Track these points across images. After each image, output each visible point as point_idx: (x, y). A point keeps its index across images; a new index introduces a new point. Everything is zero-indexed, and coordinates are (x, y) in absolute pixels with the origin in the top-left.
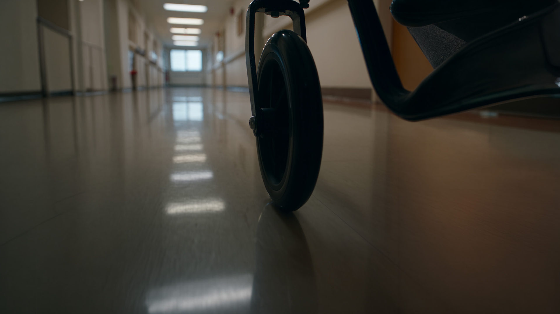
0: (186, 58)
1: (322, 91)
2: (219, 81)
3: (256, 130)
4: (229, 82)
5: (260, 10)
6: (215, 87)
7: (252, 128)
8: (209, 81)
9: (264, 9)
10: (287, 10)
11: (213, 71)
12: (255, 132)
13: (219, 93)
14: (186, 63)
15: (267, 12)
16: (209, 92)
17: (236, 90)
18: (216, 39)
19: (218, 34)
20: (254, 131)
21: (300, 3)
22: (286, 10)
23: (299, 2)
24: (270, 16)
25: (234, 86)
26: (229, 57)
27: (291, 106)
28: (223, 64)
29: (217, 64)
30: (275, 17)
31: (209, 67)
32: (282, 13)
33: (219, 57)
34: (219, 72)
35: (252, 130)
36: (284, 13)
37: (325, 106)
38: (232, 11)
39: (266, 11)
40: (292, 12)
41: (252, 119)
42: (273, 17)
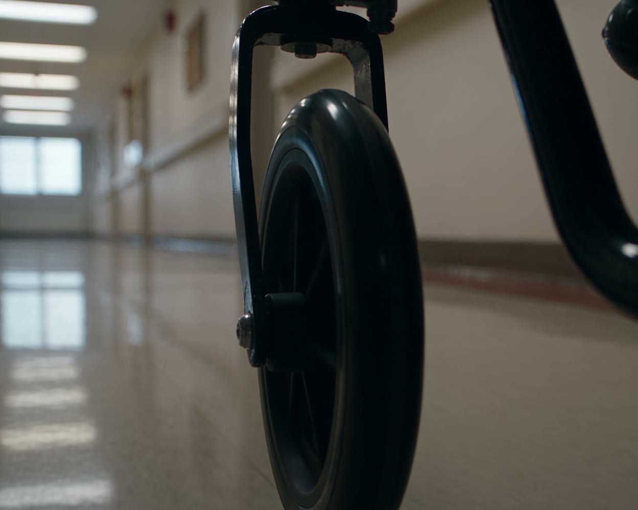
0: (38, 160)
1: (421, 252)
2: (131, 221)
3: (253, 351)
4: (159, 226)
5: (265, 38)
6: (117, 238)
7: (242, 344)
8: (102, 222)
9: (276, 37)
10: (336, 38)
11: (114, 195)
12: (252, 355)
13: (132, 257)
14: (38, 175)
15: (286, 45)
16: (103, 253)
17: (181, 247)
18: (122, 105)
19: (128, 92)
20: (249, 352)
21: (370, 19)
22: (333, 39)
23: (367, 18)
24: (294, 54)
25: (173, 237)
26: (159, 155)
27: (339, 289)
28: (143, 175)
29: (126, 174)
30: (306, 58)
31: (103, 182)
32: (325, 46)
33: (132, 155)
34: (131, 198)
35: (245, 351)
36: (330, 47)
37: (428, 291)
38: (170, 21)
39: (283, 42)
40: (348, 43)
41: (243, 322)
42: (300, 58)
